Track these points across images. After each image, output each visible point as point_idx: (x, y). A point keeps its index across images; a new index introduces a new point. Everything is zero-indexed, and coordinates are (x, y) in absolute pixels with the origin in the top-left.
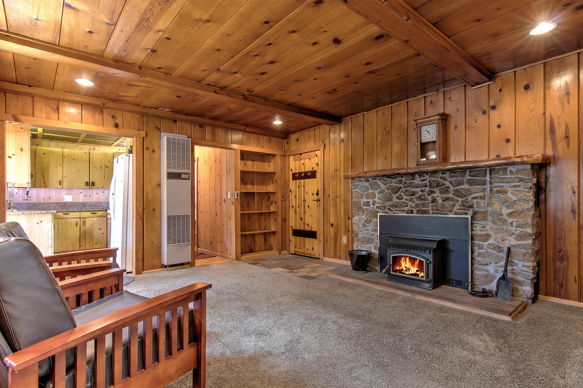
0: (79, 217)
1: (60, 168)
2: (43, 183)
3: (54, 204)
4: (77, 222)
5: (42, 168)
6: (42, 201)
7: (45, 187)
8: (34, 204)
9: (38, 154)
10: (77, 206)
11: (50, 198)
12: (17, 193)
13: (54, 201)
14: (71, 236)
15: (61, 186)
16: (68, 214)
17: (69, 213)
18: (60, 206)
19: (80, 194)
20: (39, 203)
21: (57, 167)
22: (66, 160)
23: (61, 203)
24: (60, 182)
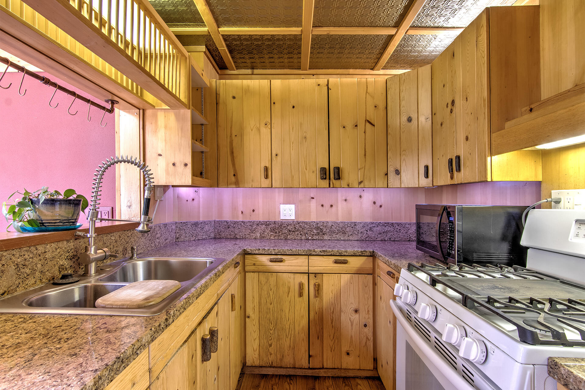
0: (305, 269)
1: (265, 131)
2: (233, 174)
3: (262, 224)
4: (301, 285)
5: (231, 136)
6: (240, 218)
7: (237, 184)
8: (226, 223)
9: (221, 101)
10: (305, 231)
11: (253, 211)
12: (193, 200)
13: (261, 219)
14: (288, 324)
15: (266, 183)
16: (281, 261)
17: (284, 257)
18: (273, 230)
19: (310, 201)
20: (235, 223)
21: (259, 130)
22: (277, 108)
23: (275, 223)
24: (266, 169)
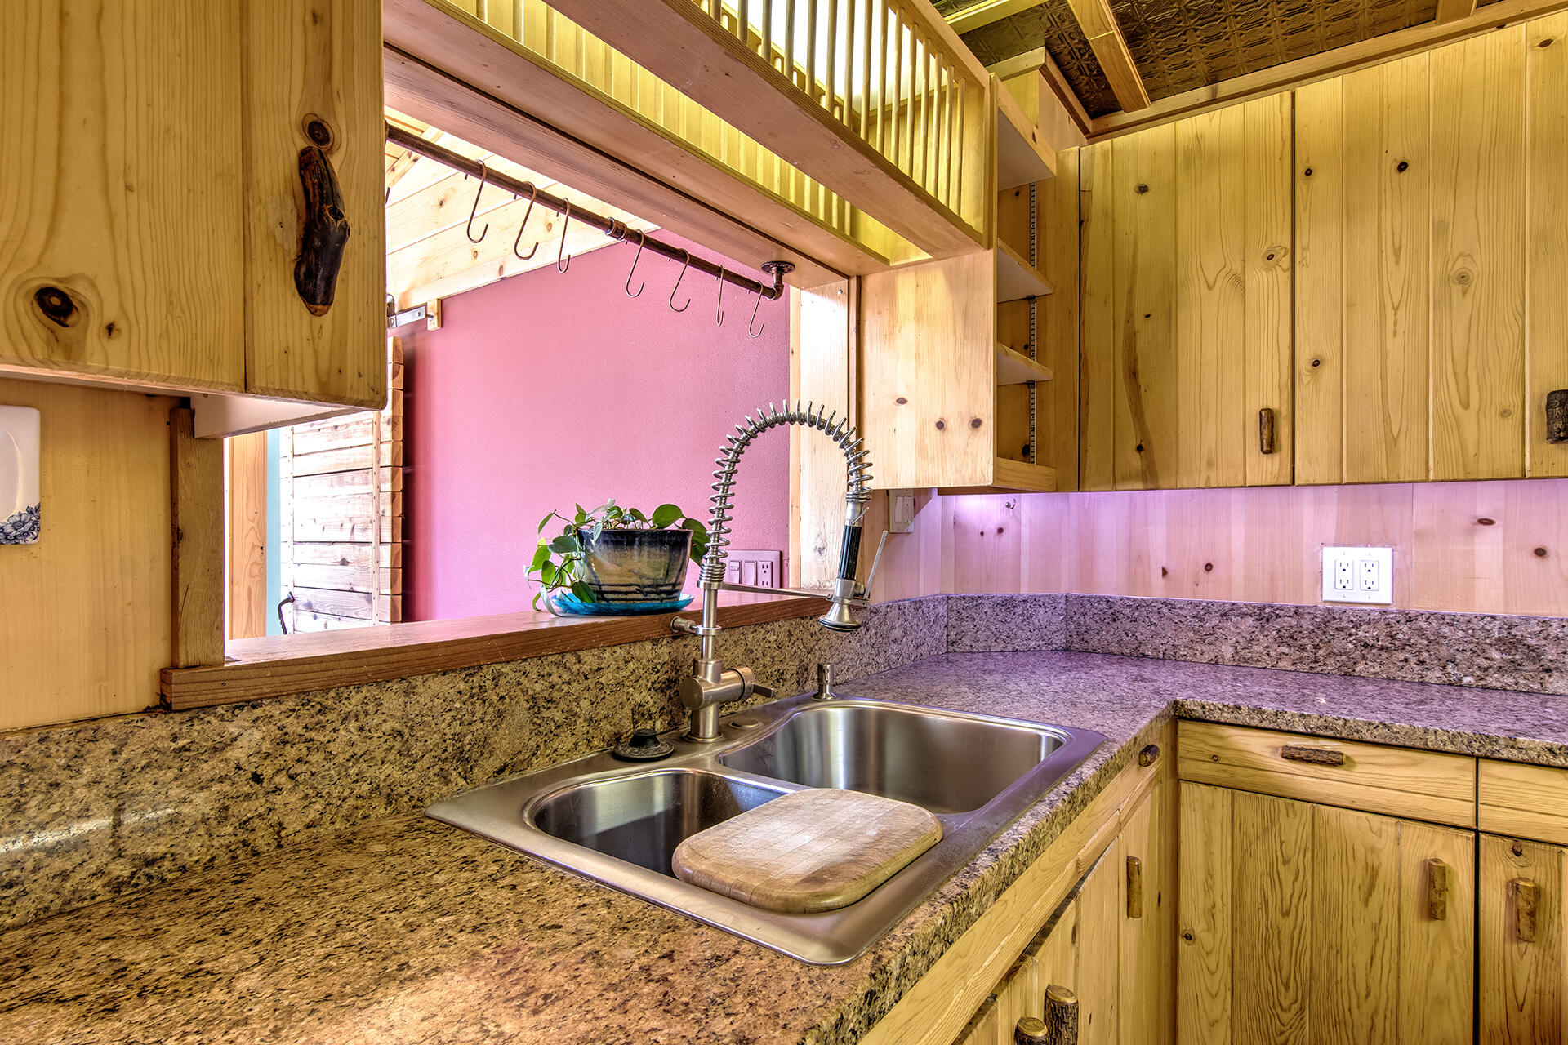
0: (1463, 812)
1: (1266, 284)
2: (1134, 444)
3: (1243, 615)
4: (1434, 877)
5: (1129, 321)
6: (1158, 591)
7: (1150, 477)
8: (1104, 606)
10: (1443, 652)
11: (1209, 567)
12: (1000, 531)
13: (1239, 598)
15: (1272, 468)
16: (1336, 762)
17: (1348, 750)
18: (1288, 638)
19: (1470, 533)
20: (1139, 605)
21: (1239, 282)
22: (1320, 191)
23: (1297, 612)
24: (1269, 419)
